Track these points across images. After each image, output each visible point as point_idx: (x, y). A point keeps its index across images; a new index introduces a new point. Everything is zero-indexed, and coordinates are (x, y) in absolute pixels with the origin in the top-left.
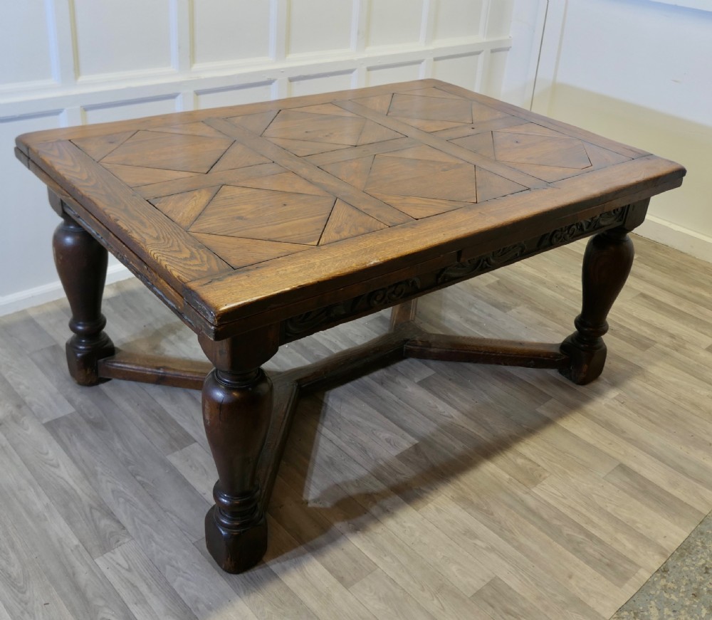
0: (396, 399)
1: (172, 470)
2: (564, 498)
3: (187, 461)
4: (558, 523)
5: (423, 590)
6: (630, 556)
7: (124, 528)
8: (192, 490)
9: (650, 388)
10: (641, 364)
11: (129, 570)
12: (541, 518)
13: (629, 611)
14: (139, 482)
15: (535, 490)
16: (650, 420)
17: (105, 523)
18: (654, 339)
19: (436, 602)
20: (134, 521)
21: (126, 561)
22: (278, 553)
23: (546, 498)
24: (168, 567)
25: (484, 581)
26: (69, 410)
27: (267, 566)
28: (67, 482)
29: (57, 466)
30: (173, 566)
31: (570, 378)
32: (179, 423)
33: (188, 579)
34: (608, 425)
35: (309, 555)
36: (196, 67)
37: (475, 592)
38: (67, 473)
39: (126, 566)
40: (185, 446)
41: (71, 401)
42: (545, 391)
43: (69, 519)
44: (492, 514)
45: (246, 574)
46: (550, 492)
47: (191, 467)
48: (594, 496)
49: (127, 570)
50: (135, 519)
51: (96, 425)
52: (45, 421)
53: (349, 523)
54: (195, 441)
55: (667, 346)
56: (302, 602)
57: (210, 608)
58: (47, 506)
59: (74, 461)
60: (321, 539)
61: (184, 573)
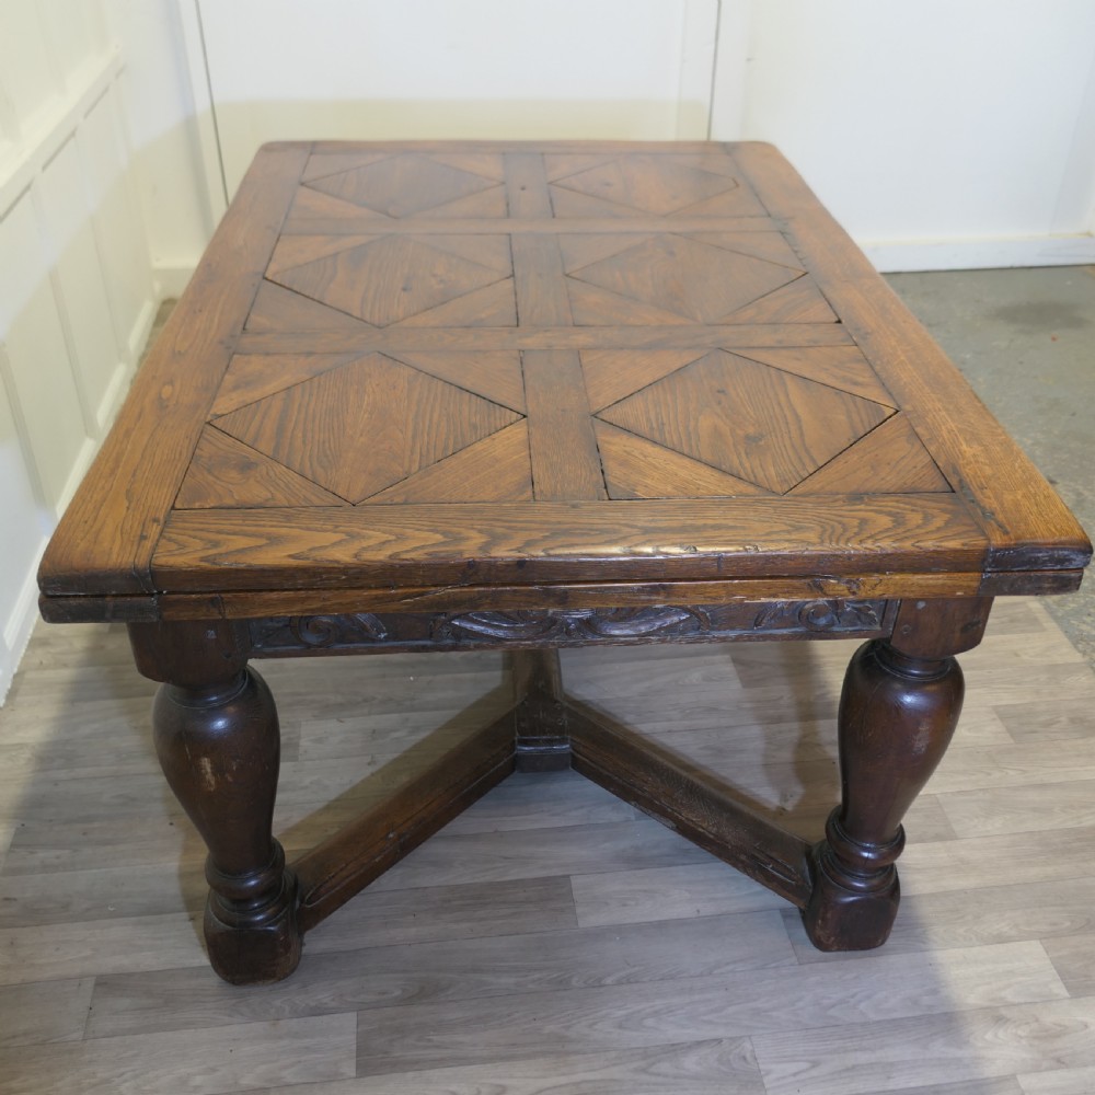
3: (607, 904)
7: (719, 1041)
8: (681, 923)
11: (815, 1064)
13: (1079, 642)
14: (619, 983)
17: (690, 1063)
20: (710, 1022)
21: (795, 1061)
24: (832, 1012)
25: (995, 719)
26: (343, 1021)
28: (559, 1087)
30: (833, 1006)
33: (869, 997)
37: (1008, 734)
38: (530, 1080)
39: (804, 1066)
40: (570, 894)
47: (625, 905)
49: (813, 1067)
50: (706, 1018)
52: (349, 1070)
54: (566, 876)
57: (935, 992)
59: (506, 1058)
61: (853, 996)
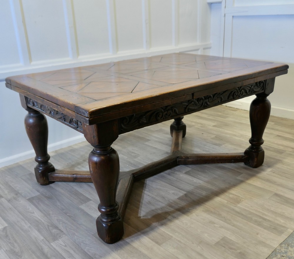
0: (175, 179)
1: (82, 210)
2: (252, 207)
3: (88, 207)
4: (250, 216)
5: (193, 244)
6: (283, 225)
7: (63, 232)
8: (91, 216)
9: (285, 166)
10: (280, 159)
11: (66, 246)
12: (242, 215)
13: (285, 244)
14: (68, 216)
15: (239, 205)
16: (287, 177)
17: (54, 231)
18: (285, 150)
19: (199, 247)
20: (67, 229)
21: (64, 243)
22: (129, 235)
23: (244, 208)
24: (82, 244)
25: (219, 238)
26: (37, 194)
27: (125, 240)
28: (38, 218)
29: (34, 213)
30: (84, 243)
31: (250, 166)
32: (84, 195)
33: (91, 247)
34: (268, 181)
35: (142, 235)
36: (80, 57)
37: (216, 243)
38: (37, 215)
39: (64, 245)
40: (87, 202)
41: (38, 191)
42: (240, 171)
43: (39, 231)
44: (221, 215)
45: (115, 244)
46: (245, 205)
47: (90, 209)
48: (265, 205)
50: (67, 228)
51: (49, 198)
52: (28, 198)
53: (159, 223)
54: (91, 200)
55: (290, 152)
56: (140, 252)
57: (101, 257)
58: (30, 227)
59: (41, 211)
60: (147, 229)
61: (89, 245)
